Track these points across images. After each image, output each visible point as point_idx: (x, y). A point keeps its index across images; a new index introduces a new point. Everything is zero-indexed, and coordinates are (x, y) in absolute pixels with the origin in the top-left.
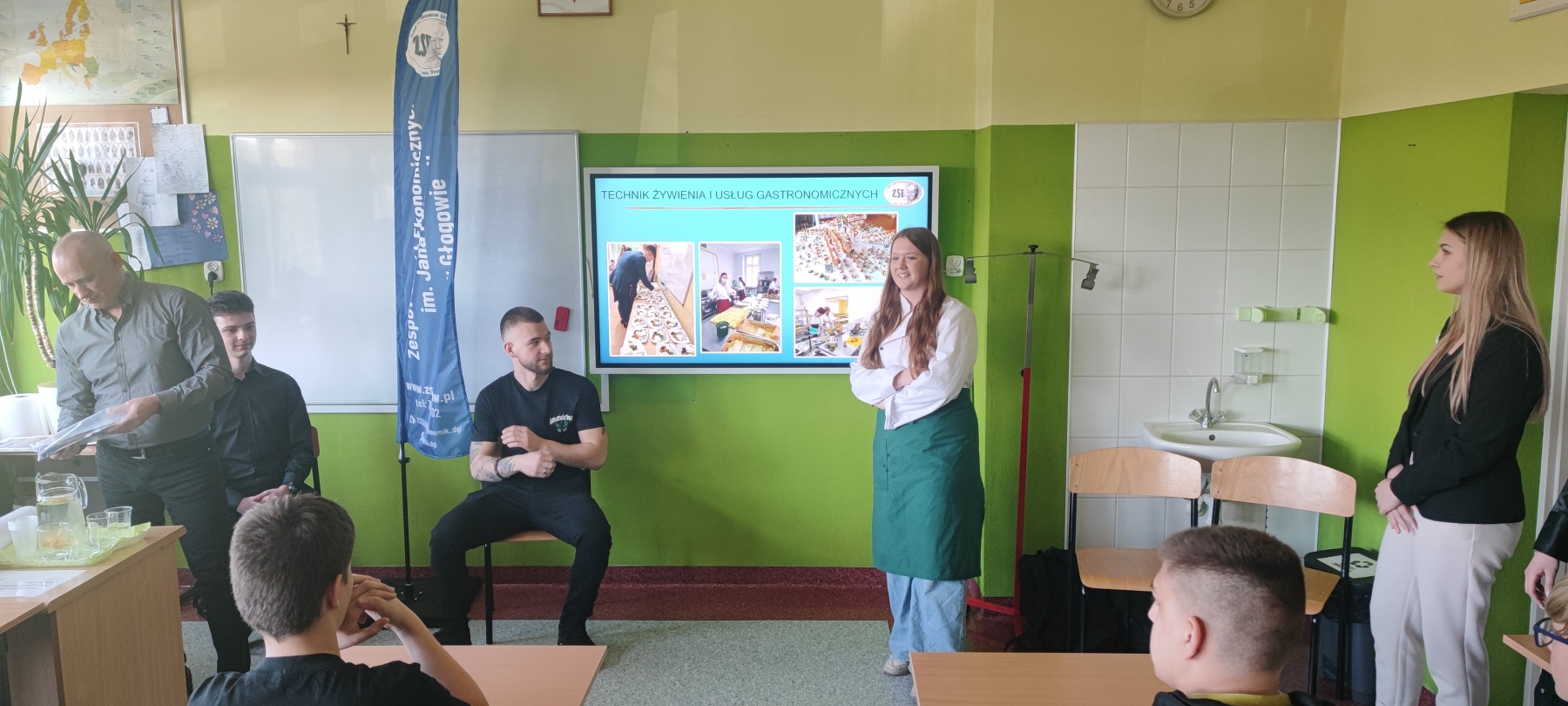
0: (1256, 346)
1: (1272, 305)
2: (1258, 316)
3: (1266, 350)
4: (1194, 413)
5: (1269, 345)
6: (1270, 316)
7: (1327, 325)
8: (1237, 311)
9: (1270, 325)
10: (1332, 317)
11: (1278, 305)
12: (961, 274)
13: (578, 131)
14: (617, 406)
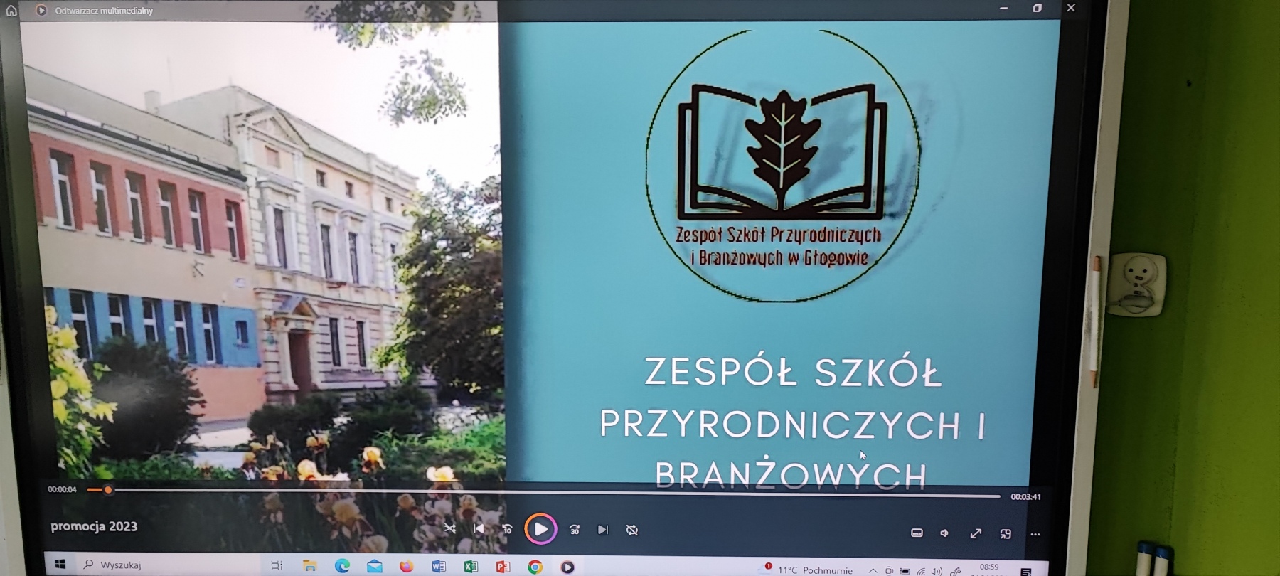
12: (1156, 310)
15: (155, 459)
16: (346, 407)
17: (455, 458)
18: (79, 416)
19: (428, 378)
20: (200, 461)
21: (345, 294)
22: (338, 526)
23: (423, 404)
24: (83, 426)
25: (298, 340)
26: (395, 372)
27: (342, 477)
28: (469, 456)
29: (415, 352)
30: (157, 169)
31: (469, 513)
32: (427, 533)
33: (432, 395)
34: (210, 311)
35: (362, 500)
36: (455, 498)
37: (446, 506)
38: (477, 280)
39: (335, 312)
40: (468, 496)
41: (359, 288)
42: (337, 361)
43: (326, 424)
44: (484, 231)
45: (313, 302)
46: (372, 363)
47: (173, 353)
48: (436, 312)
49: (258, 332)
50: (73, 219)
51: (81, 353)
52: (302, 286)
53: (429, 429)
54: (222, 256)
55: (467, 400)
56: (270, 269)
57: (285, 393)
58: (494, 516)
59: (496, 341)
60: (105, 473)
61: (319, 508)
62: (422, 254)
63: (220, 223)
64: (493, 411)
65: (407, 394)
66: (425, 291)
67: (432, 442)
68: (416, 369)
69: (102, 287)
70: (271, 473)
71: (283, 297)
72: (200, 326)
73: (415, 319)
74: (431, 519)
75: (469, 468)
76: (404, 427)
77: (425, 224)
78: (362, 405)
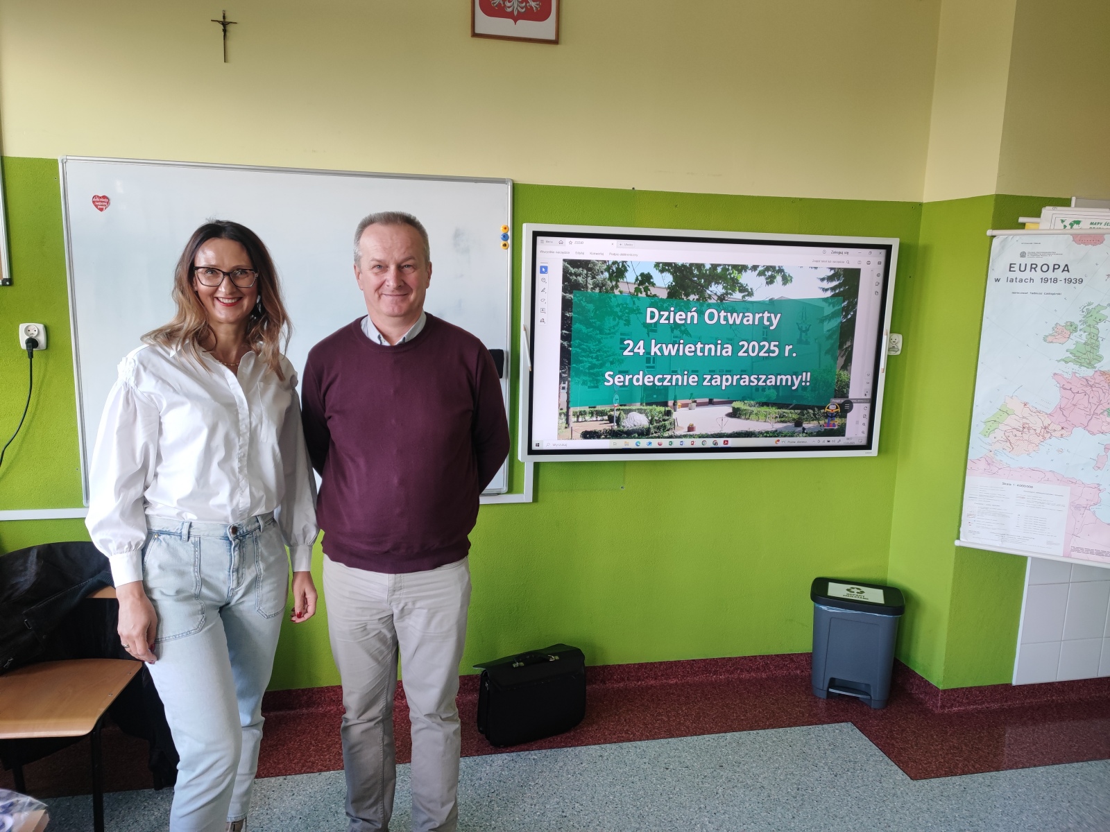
12: (899, 353)
13: (513, 181)
14: (540, 497)
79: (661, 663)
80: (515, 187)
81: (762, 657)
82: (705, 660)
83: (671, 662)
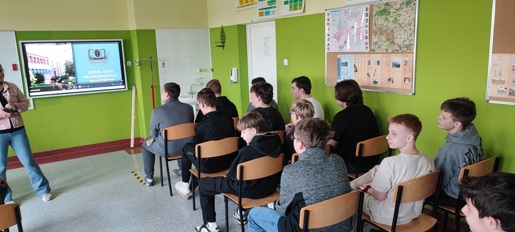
0: (199, 77)
1: (201, 68)
2: (198, 70)
3: (201, 78)
4: (189, 93)
5: (201, 77)
6: (201, 71)
7: (212, 72)
8: (194, 70)
9: (201, 73)
10: (212, 70)
11: (202, 68)
12: (131, 65)
13: (15, 30)
14: (36, 108)
15: (41, 83)
16: (60, 77)
17: (71, 81)
18: (33, 80)
19: (68, 74)
20: (46, 83)
21: (59, 68)
22: (60, 88)
23: (67, 77)
24: (34, 81)
25: (55, 72)
26: (65, 74)
27: (60, 84)
28: (72, 81)
29: (66, 72)
30: (40, 58)
31: (73, 86)
32: (69, 88)
33: (68, 76)
34: (46, 70)
35: (63, 86)
36: (71, 85)
37: (71, 86)
38: (71, 66)
39: (58, 69)
40: (73, 84)
41: (60, 67)
42: (59, 73)
43: (58, 79)
44: (71, 62)
45: (56, 69)
46: (62, 73)
47: (42, 74)
48: (68, 69)
49: (51, 71)
50: (32, 62)
51: (33, 74)
52: (55, 67)
53: (68, 79)
54: (47, 65)
55: (72, 76)
56: (51, 66)
57: (54, 77)
58: (75, 86)
59: (74, 71)
60: (36, 85)
61: (58, 87)
62: (66, 64)
63: (46, 62)
64: (74, 77)
65: (66, 76)
66: (67, 67)
67: (69, 80)
68: (66, 74)
69: (35, 68)
70: (53, 84)
71: (53, 68)
72: (45, 71)
73: (66, 69)
74: (69, 87)
75: (72, 82)
76: (66, 79)
77: (66, 61)
78: (62, 77)
79: (79, 147)
80: (15, 32)
81: (108, 142)
82: (92, 145)
83: (82, 146)
